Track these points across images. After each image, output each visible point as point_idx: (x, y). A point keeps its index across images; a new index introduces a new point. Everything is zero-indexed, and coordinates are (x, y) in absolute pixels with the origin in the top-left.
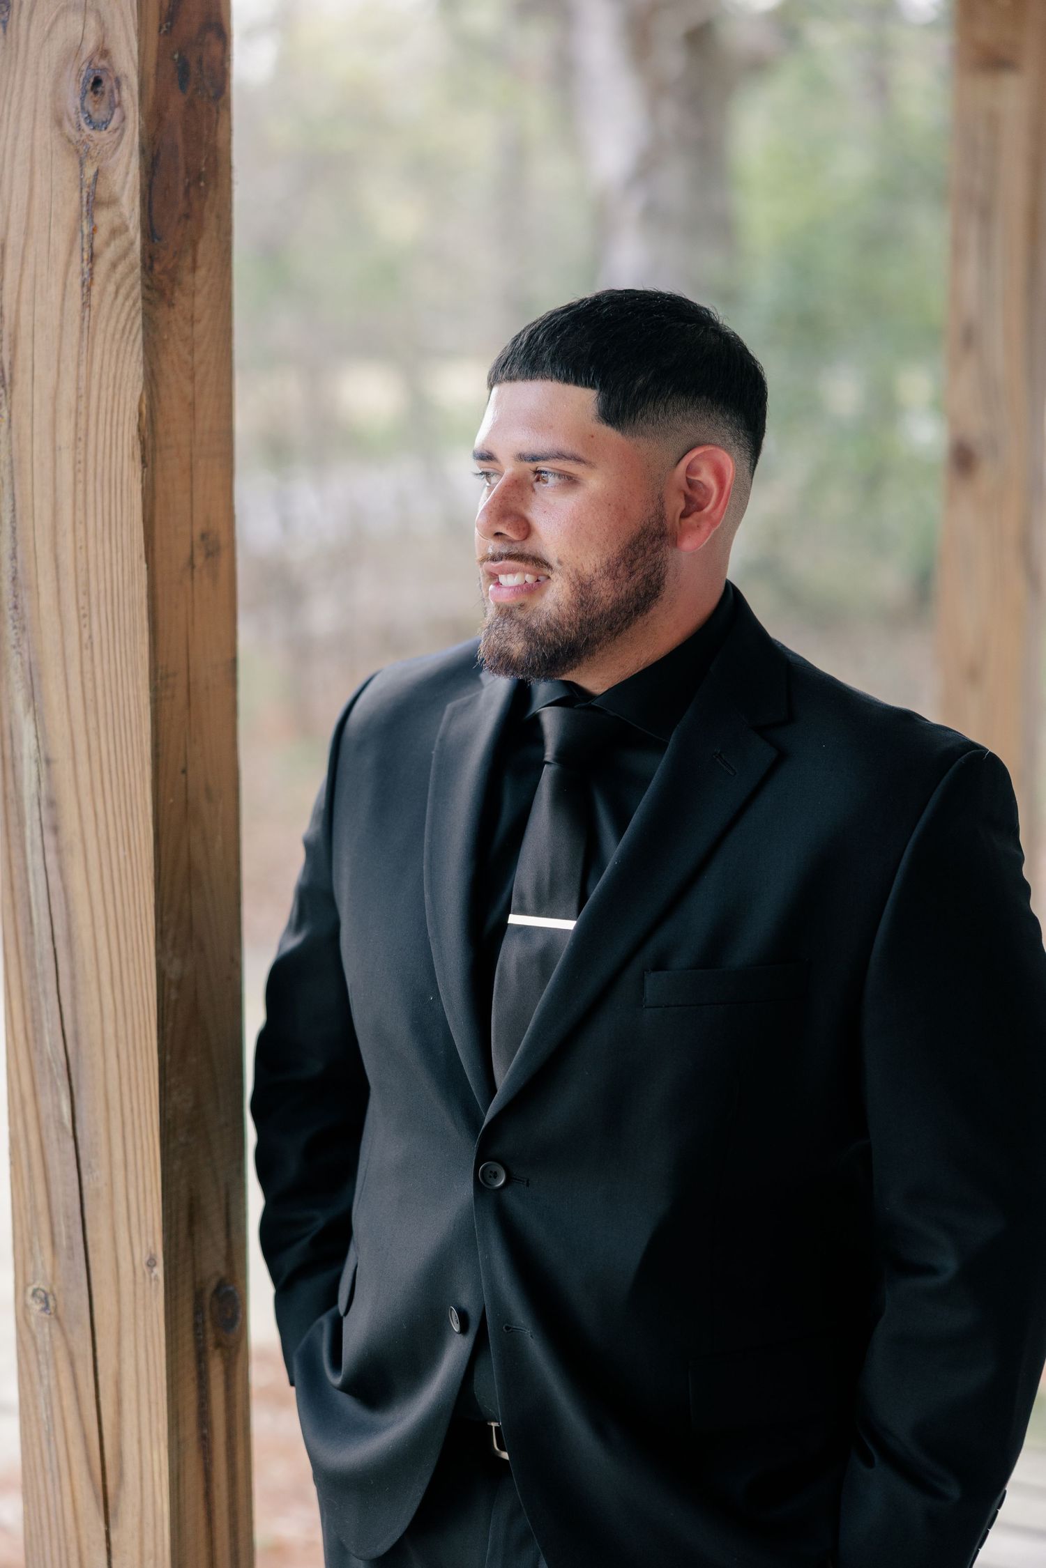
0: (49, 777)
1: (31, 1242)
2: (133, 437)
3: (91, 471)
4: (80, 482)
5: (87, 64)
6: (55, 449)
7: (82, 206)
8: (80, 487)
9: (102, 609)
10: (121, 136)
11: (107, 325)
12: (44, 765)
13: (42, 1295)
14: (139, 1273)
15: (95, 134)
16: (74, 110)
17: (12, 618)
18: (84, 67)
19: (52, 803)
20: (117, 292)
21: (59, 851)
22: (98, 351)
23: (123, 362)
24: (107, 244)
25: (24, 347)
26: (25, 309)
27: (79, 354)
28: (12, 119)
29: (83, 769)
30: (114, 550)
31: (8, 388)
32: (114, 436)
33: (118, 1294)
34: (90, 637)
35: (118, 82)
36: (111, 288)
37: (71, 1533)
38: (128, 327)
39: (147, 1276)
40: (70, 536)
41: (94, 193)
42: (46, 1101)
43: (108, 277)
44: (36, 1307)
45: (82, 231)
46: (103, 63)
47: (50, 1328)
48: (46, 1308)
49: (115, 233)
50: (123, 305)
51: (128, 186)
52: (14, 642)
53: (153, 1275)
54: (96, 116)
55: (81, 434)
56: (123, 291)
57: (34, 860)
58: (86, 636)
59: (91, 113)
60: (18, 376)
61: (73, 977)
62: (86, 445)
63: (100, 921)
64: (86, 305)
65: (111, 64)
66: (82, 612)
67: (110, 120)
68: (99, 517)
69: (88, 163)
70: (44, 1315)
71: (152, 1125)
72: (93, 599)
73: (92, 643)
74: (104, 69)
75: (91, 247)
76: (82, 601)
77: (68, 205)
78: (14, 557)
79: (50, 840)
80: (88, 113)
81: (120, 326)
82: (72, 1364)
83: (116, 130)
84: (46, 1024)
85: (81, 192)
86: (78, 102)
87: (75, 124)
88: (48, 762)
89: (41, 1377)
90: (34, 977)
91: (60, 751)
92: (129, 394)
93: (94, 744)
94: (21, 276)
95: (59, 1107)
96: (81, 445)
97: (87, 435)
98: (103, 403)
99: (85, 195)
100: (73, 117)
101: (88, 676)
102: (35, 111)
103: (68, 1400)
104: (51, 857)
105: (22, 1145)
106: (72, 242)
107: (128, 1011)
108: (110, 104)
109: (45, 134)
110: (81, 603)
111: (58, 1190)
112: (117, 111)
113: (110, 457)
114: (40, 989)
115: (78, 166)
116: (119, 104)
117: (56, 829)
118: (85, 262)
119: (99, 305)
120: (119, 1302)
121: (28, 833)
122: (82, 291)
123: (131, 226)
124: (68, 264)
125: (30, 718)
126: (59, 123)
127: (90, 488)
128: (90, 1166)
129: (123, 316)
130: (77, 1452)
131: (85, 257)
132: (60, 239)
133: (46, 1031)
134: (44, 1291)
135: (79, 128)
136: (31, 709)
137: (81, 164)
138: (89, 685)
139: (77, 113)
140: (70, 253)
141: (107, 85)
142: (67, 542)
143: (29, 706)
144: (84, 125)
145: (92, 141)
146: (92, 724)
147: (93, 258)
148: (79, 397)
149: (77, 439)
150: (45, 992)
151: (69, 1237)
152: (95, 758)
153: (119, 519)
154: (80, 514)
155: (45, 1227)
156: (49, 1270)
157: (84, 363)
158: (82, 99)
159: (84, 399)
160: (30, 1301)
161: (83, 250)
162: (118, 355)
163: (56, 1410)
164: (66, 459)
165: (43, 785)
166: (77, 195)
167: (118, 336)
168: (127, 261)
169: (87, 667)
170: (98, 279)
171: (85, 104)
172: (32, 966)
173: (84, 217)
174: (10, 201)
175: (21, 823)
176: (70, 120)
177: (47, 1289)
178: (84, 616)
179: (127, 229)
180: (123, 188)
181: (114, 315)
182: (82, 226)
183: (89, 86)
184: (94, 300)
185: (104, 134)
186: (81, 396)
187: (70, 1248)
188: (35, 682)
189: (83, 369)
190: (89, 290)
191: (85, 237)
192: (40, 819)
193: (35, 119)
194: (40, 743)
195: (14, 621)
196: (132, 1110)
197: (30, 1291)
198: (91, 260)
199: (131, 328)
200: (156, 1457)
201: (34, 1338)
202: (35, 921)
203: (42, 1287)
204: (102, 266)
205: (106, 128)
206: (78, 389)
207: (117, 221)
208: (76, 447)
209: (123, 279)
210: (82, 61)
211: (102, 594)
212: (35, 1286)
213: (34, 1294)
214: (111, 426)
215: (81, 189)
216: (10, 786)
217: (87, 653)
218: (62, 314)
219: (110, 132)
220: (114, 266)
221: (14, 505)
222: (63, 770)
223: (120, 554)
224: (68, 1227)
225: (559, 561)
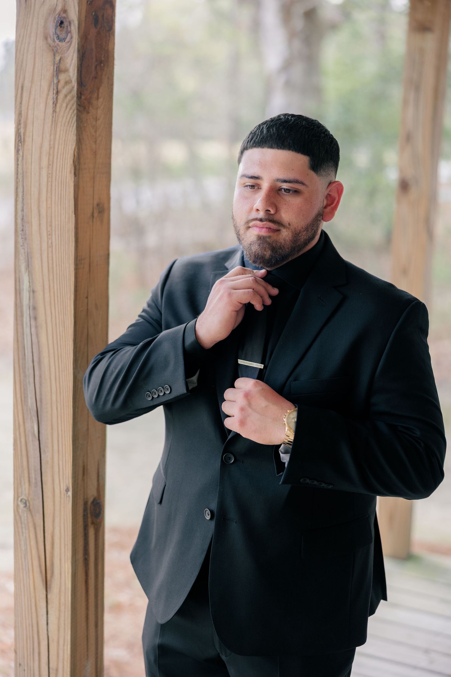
0: (34, 298)
1: (20, 480)
2: (71, 165)
3: (54, 177)
4: (50, 181)
5: (58, 16)
6: (40, 168)
7: (54, 72)
8: (50, 183)
9: (57, 232)
10: (71, 44)
11: (62, 120)
12: (32, 293)
13: (24, 501)
14: (62, 494)
15: (60, 44)
16: (52, 33)
17: (21, 234)
18: (57, 17)
19: (35, 308)
20: (67, 107)
21: (36, 327)
22: (58, 130)
23: (68, 134)
24: (64, 87)
25: (29, 127)
26: (30, 112)
27: (51, 131)
28: (27, 37)
29: (47, 295)
30: (62, 209)
31: (22, 143)
32: (64, 164)
33: (54, 501)
34: (52, 243)
35: (70, 23)
36: (64, 105)
37: (32, 595)
38: (71, 120)
39: (66, 495)
40: (45, 203)
41: (59, 67)
42: (28, 425)
43: (63, 100)
44: (22, 506)
45: (54, 82)
46: (64, 15)
47: (27, 515)
48: (25, 506)
49: (67, 83)
50: (69, 112)
51: (72, 65)
52: (21, 244)
53: (68, 495)
54: (61, 36)
55: (51, 163)
56: (69, 107)
57: (27, 330)
58: (50, 242)
59: (59, 35)
60: (27, 139)
61: (40, 377)
62: (52, 167)
63: (52, 355)
64: (54, 111)
65: (67, 15)
66: (49, 233)
67: (66, 38)
68: (57, 196)
69: (57, 55)
70: (25, 509)
71: (69, 436)
72: (53, 228)
73: (52, 246)
74: (64, 18)
75: (57, 88)
76: (49, 229)
77: (48, 71)
78: (23, 210)
79: (33, 323)
80: (58, 35)
81: (68, 120)
82: (35, 529)
83: (68, 42)
84: (29, 395)
85: (54, 66)
86: (54, 30)
87: (52, 39)
89: (23, 533)
90: (25, 376)
91: (38, 288)
92: (70, 147)
93: (52, 286)
94: (29, 99)
95: (33, 428)
96: (51, 167)
97: (53, 163)
98: (60, 151)
99: (55, 68)
100: (52, 36)
101: (50, 259)
102: (37, 33)
103: (33, 543)
104: (33, 329)
105: (18, 442)
106: (50, 86)
107: (62, 391)
108: (66, 32)
109: (41, 42)
111: (32, 460)
112: (69, 35)
113: (62, 172)
114: (27, 381)
115: (53, 56)
116: (70, 32)
117: (35, 319)
118: (55, 95)
119: (60, 111)
120: (54, 505)
121: (25, 320)
122: (53, 106)
123: (73, 81)
124: (48, 95)
125: (27, 274)
126: (46, 38)
127: (54, 184)
128: (44, 451)
129: (69, 116)
130: (36, 563)
131: (55, 92)
132: (45, 85)
133: (29, 397)
134: (25, 500)
135: (54, 41)
136: (28, 271)
138: (50, 262)
139: (53, 35)
140: (49, 91)
141: (66, 24)
142: (44, 205)
144: (56, 39)
145: (59, 46)
146: (51, 277)
147: (57, 93)
148: (50, 148)
149: (49, 164)
150: (29, 382)
151: (36, 479)
152: (52, 291)
153: (64, 197)
154: (49, 194)
155: (26, 475)
156: (27, 492)
157: (53, 134)
158: (56, 29)
160: (19, 503)
161: (54, 89)
162: (66, 132)
163: (28, 547)
164: (44, 172)
165: (31, 301)
166: (52, 67)
167: (66, 124)
168: (71, 94)
169: (50, 255)
170: (60, 101)
171: (57, 31)
172: (24, 372)
173: (54, 77)
174: (26, 69)
175: (22, 316)
176: (50, 37)
177: (26, 499)
178: (49, 235)
179: (71, 82)
180: (70, 65)
181: (65, 116)
182: (54, 80)
183: (58, 24)
184: (58, 110)
185: (64, 43)
186: (51, 148)
187: (36, 483)
188: (30, 260)
189: (52, 136)
190: (56, 105)
191: (55, 84)
192: (30, 314)
193: (36, 36)
194: (31, 284)
195: (22, 236)
196: (62, 430)
197: (20, 499)
198: (57, 94)
199: (72, 121)
200: (66, 566)
201: (20, 517)
202: (26, 354)
203: (24, 498)
204: (61, 96)
205: (64, 41)
206: (50, 145)
207: (68, 79)
208: (48, 168)
209: (70, 101)
210: (56, 14)
211: (57, 227)
212: (22, 498)
213: (21, 500)
214: (63, 159)
215: (54, 65)
216: (18, 301)
217: (50, 249)
218: (45, 115)
219: (66, 43)
220: (66, 96)
221: (23, 190)
222: (39, 295)
223: (64, 211)
224: (35, 475)
225: (289, 224)
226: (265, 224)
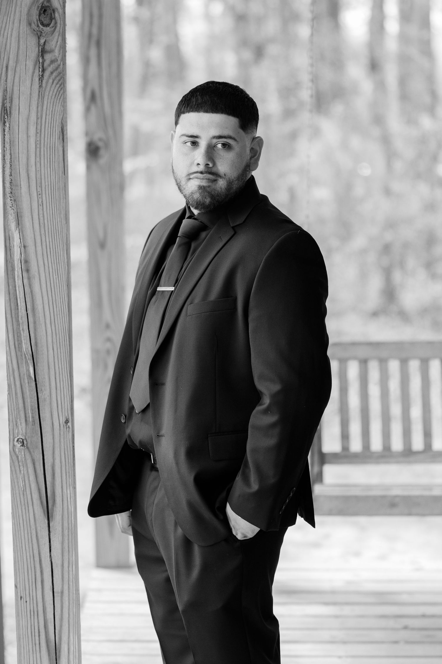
0: (25, 252)
1: (16, 422)
2: (59, 132)
3: (42, 144)
4: (38, 148)
5: (41, 4)
6: (28, 137)
7: (39, 53)
8: (38, 149)
9: (47, 192)
10: (55, 29)
11: (49, 93)
12: (23, 248)
13: (21, 440)
14: (62, 426)
15: (44, 28)
16: (36, 20)
17: (10, 197)
18: (40, 6)
19: (26, 262)
20: (53, 82)
21: (29, 278)
22: (45, 102)
23: (55, 106)
24: (49, 65)
25: (15, 101)
26: (16, 89)
27: (38, 104)
28: (11, 23)
29: (39, 248)
30: (52, 171)
31: (9, 116)
32: (52, 131)
33: (53, 435)
34: (42, 202)
35: (54, 11)
36: (51, 81)
37: (33, 527)
38: (57, 94)
39: (65, 427)
40: (34, 167)
41: (44, 48)
42: (24, 369)
43: (49, 77)
44: (18, 445)
45: (39, 61)
46: (48, 4)
47: (24, 452)
48: (23, 445)
49: (52, 62)
50: (55, 86)
51: (58, 46)
52: (11, 205)
53: (67, 426)
54: (45, 22)
55: (39, 131)
56: (55, 82)
57: (19, 282)
58: (40, 201)
59: (43, 21)
60: (13, 112)
61: (35, 323)
62: (40, 135)
63: (46, 302)
64: (41, 86)
65: (51, 5)
66: (39, 193)
67: (50, 24)
68: (46, 160)
69: (41, 38)
70: (22, 447)
71: (67, 372)
72: (43, 188)
73: (43, 204)
74: (48, 6)
75: (43, 67)
76: (39, 189)
77: (33, 51)
78: (11, 175)
79: (25, 275)
81: (54, 94)
82: (34, 464)
83: (53, 27)
84: (23, 341)
87: (36, 25)
88: (25, 247)
89: (20, 471)
90: (18, 325)
91: (30, 243)
92: (58, 117)
93: (44, 239)
94: (14, 77)
95: (28, 371)
96: (38, 135)
97: (41, 131)
98: (47, 120)
99: (40, 49)
100: (36, 22)
101: (41, 215)
102: (20, 20)
103: (32, 477)
104: (26, 281)
105: (13, 386)
106: (35, 65)
107: (57, 332)
108: (50, 18)
109: (24, 27)
110: (38, 190)
111: (28, 401)
112: (53, 22)
113: (50, 139)
114: (21, 329)
115: (37, 39)
116: (54, 18)
117: (28, 271)
118: (40, 72)
119: (46, 87)
120: (53, 438)
121: (16, 273)
122: (39, 82)
123: (59, 60)
124: (34, 73)
125: (17, 231)
126: (30, 24)
127: (42, 150)
128: (42, 390)
129: (56, 90)
130: (36, 496)
131: (40, 70)
132: (30, 64)
133: (23, 343)
134: (22, 439)
135: (38, 26)
136: (18, 229)
137: (39, 38)
138: (42, 218)
140: (34, 69)
141: (49, 12)
142: (33, 170)
143: (17, 228)
144: (40, 25)
145: (43, 30)
146: (43, 232)
147: (43, 71)
148: (37, 118)
149: (37, 133)
150: (23, 329)
151: (33, 417)
152: (44, 244)
153: (54, 160)
154: (38, 159)
155: (23, 415)
156: (24, 431)
157: (40, 107)
158: (39, 16)
159: (40, 119)
160: (16, 443)
161: (39, 68)
162: (53, 104)
163: (27, 482)
164: (32, 141)
165: (22, 255)
166: (37, 49)
167: (53, 97)
168: (57, 71)
169: (41, 212)
170: (46, 77)
171: (40, 18)
172: (18, 321)
173: (40, 57)
174: (10, 51)
175: (13, 270)
176: (34, 23)
177: (23, 438)
178: (39, 194)
179: (57, 60)
180: (56, 47)
181: (52, 90)
182: (39, 60)
183: (42, 12)
184: (44, 85)
185: (48, 28)
186: (39, 118)
187: (34, 421)
188: (19, 219)
189: (40, 108)
190: (42, 81)
191: (40, 63)
192: (21, 268)
193: (20, 23)
194: (21, 241)
195: (11, 198)
196: (59, 368)
197: (16, 439)
198: (43, 72)
199: (59, 94)
200: (69, 492)
201: (17, 457)
202: (19, 304)
203: (21, 437)
204: (47, 74)
205: (49, 26)
206: (37, 116)
207: (53, 58)
208: (36, 136)
209: (56, 78)
210: (39, 3)
211: (47, 187)
212: (18, 438)
213: (17, 441)
214: (51, 128)
215: (39, 47)
216: (9, 257)
217: (41, 207)
218: (31, 90)
220: (52, 73)
221: (11, 157)
222: (31, 249)
223: (54, 172)
224: (32, 413)
225: (225, 175)
226: (205, 176)
